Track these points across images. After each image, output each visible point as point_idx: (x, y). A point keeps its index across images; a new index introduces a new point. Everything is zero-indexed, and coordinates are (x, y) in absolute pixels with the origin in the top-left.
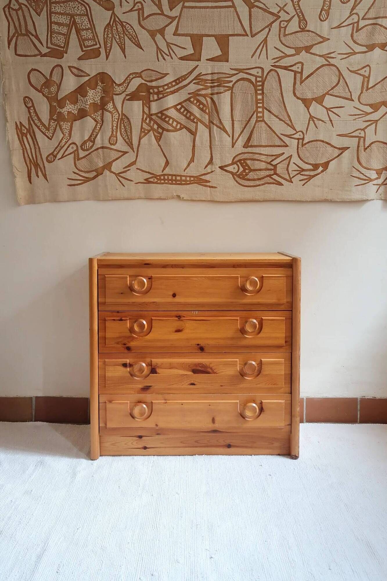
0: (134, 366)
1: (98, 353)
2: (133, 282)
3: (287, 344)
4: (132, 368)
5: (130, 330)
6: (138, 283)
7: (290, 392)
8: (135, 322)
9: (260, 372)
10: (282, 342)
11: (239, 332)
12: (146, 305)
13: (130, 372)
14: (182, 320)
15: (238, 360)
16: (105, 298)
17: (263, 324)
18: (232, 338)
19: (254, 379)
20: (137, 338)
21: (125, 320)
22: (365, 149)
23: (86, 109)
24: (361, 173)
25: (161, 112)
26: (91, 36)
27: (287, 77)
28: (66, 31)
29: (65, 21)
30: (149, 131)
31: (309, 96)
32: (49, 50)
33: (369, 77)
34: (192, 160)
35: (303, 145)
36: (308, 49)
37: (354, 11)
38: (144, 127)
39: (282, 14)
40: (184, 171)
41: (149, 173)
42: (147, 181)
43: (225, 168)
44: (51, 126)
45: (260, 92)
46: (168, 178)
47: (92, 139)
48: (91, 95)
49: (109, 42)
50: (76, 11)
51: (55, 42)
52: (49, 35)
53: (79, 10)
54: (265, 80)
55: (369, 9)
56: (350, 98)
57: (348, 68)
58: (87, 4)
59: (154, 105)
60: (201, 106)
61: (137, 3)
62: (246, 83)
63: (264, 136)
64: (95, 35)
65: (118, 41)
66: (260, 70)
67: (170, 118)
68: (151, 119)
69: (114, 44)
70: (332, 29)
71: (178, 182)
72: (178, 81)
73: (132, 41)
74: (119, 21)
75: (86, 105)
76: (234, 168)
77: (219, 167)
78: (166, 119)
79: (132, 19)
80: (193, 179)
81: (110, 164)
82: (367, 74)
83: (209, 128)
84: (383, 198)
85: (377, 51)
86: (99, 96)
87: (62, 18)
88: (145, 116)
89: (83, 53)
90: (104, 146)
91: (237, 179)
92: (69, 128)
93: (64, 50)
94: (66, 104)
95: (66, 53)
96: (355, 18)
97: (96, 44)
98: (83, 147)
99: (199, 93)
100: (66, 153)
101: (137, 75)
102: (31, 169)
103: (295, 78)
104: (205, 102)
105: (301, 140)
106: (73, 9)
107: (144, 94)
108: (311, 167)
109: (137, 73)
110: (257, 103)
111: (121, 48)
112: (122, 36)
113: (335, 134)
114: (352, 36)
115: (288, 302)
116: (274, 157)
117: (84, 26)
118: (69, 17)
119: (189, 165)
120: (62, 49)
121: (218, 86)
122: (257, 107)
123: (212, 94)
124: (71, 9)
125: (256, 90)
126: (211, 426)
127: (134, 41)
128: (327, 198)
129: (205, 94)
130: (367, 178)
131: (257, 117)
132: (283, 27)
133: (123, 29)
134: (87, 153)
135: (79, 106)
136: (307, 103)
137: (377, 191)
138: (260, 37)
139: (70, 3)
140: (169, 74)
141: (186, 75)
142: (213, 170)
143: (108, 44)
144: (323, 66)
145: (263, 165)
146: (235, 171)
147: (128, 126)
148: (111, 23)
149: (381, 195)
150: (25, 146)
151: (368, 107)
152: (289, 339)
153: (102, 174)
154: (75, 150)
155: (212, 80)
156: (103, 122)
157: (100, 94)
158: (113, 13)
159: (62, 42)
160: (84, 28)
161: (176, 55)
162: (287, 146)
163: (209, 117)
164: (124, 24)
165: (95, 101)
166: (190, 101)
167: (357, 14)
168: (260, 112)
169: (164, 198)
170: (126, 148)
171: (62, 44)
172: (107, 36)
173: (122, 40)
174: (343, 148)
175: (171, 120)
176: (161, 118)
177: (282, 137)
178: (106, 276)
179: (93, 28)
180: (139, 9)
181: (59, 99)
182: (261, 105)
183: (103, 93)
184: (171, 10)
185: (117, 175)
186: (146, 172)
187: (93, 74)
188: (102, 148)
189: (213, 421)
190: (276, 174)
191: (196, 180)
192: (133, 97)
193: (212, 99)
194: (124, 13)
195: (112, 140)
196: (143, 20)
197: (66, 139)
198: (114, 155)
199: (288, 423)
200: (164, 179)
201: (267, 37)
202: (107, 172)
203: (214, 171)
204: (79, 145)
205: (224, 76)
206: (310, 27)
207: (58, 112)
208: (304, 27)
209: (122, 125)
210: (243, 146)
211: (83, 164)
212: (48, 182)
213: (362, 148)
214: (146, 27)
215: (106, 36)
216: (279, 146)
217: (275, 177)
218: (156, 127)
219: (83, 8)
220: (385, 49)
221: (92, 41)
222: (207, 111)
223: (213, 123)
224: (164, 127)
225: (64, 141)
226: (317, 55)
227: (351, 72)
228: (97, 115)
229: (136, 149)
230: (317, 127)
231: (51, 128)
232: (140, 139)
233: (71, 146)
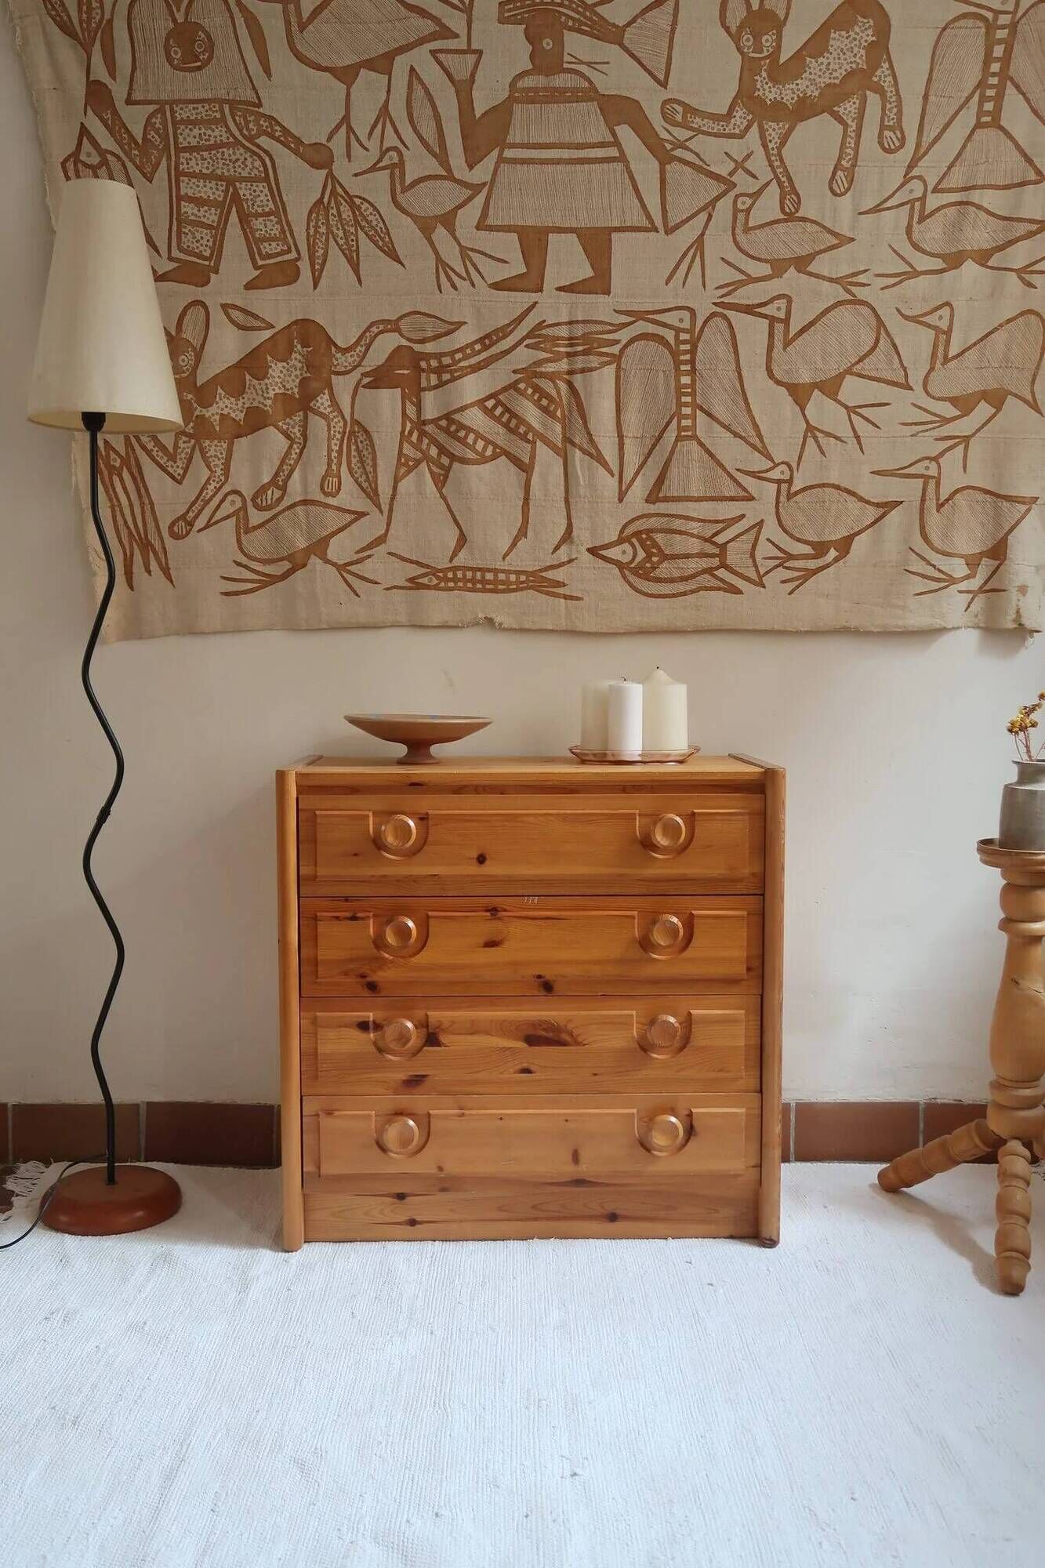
0: (386, 1028)
1: (300, 996)
2: (383, 828)
3: (751, 973)
4: (379, 1033)
5: (374, 942)
6: (396, 829)
7: (759, 1088)
8: (388, 922)
9: (686, 1040)
10: (740, 969)
11: (638, 945)
12: (415, 881)
13: (375, 1043)
14: (499, 919)
15: (634, 1013)
16: (316, 865)
17: (695, 926)
18: (621, 961)
19: (673, 1057)
20: (392, 962)
21: (363, 919)
22: (940, 506)
23: (266, 409)
24: (929, 563)
25: (447, 416)
26: (276, 231)
27: (752, 333)
28: (216, 218)
29: (213, 193)
30: (418, 462)
31: (805, 377)
32: (173, 265)
33: (949, 332)
34: (522, 532)
35: (789, 497)
36: (802, 263)
37: (915, 172)
38: (405, 451)
39: (740, 177)
40: (504, 558)
41: (417, 563)
42: (414, 584)
43: (603, 552)
44: (179, 451)
45: (688, 367)
46: (464, 575)
47: (279, 482)
48: (276, 374)
49: (320, 245)
50: (240, 170)
51: (188, 246)
52: (174, 228)
53: (246, 166)
54: (699, 338)
55: (949, 168)
56: (904, 382)
57: (898, 310)
58: (266, 152)
59: (429, 398)
60: (544, 402)
61: (388, 150)
62: (652, 345)
63: (696, 472)
64: (286, 228)
65: (341, 242)
66: (686, 315)
67: (469, 430)
68: (423, 434)
69: (334, 251)
70: (860, 213)
71: (488, 587)
72: (487, 342)
73: (376, 243)
74: (343, 194)
75: (265, 398)
76: (624, 552)
77: (589, 550)
78: (459, 434)
79: (377, 189)
80: (524, 579)
81: (324, 542)
82: (944, 325)
83: (563, 454)
84: (982, 625)
85: (970, 268)
86: (296, 376)
87: (205, 186)
88: (409, 426)
89: (259, 272)
90: (309, 498)
91: (632, 578)
92: (224, 455)
93: (212, 264)
94: (216, 397)
95: (217, 272)
96: (917, 188)
97: (289, 251)
98: (259, 501)
99: (538, 370)
100: (218, 516)
101: (389, 327)
102: (132, 555)
103: (771, 335)
104: (554, 393)
105: (786, 485)
106: (231, 165)
107: (406, 372)
108: (807, 550)
109: (389, 322)
110: (679, 394)
111: (349, 260)
112: (352, 230)
113: (866, 469)
114: (909, 231)
115: (754, 875)
116: (721, 526)
117: (258, 206)
118: (222, 185)
119: (514, 544)
120: (207, 263)
121: (585, 353)
122: (680, 405)
123: (571, 372)
124: (228, 165)
125: (677, 364)
126: (569, 1170)
127: (381, 243)
128: (847, 624)
129: (553, 372)
130: (945, 577)
131: (680, 428)
132: (742, 211)
133: (354, 213)
134: (268, 515)
135: (246, 401)
136: (799, 394)
137: (968, 607)
138: (686, 236)
139: (225, 150)
140: (465, 323)
141: (508, 325)
142: (574, 557)
143: (318, 251)
144: (840, 303)
145: (694, 545)
146: (625, 559)
147: (367, 449)
148: (326, 200)
149: (976, 616)
150: (118, 500)
151: (947, 404)
152: (756, 963)
153: (304, 566)
154: (239, 509)
155: (570, 339)
156: (305, 441)
157: (298, 373)
158: (330, 175)
159: (206, 246)
160: (260, 210)
161: (483, 278)
162: (751, 498)
163: (564, 428)
164: (358, 201)
165: (288, 390)
166: (517, 390)
167: (920, 178)
168: (686, 417)
169: (455, 624)
170: (360, 503)
171: (205, 251)
172: (316, 232)
173: (353, 240)
174: (887, 503)
175: (471, 437)
176: (446, 431)
177: (739, 476)
178: (317, 812)
179: (280, 210)
180: (392, 164)
181: (199, 384)
182: (688, 399)
183: (305, 369)
184: (471, 167)
185: (341, 568)
186: (412, 562)
187: (281, 323)
188: (305, 502)
189: (576, 1158)
190: (724, 565)
191: (532, 581)
192: (379, 379)
193: (570, 384)
194: (356, 175)
195: (329, 485)
196: (403, 192)
197: (218, 483)
198: (333, 520)
199: (753, 1163)
200: (455, 580)
201: (703, 234)
202: (315, 562)
203: (576, 558)
204: (248, 493)
205: (599, 328)
206: (807, 210)
207: (197, 416)
208: (793, 210)
209: (353, 447)
210: (645, 497)
211: (258, 543)
212: (174, 586)
213: (931, 504)
214: (410, 210)
215: (312, 232)
216: (732, 499)
217: (722, 573)
218: (434, 452)
219: (258, 163)
220: (988, 264)
221: (280, 243)
222: (559, 413)
223: (573, 444)
224: (454, 452)
225: (211, 487)
226: (823, 278)
227: (906, 319)
228: (291, 422)
229: (388, 506)
230: (823, 453)
231: (180, 454)
232: (396, 481)
233: (230, 498)
